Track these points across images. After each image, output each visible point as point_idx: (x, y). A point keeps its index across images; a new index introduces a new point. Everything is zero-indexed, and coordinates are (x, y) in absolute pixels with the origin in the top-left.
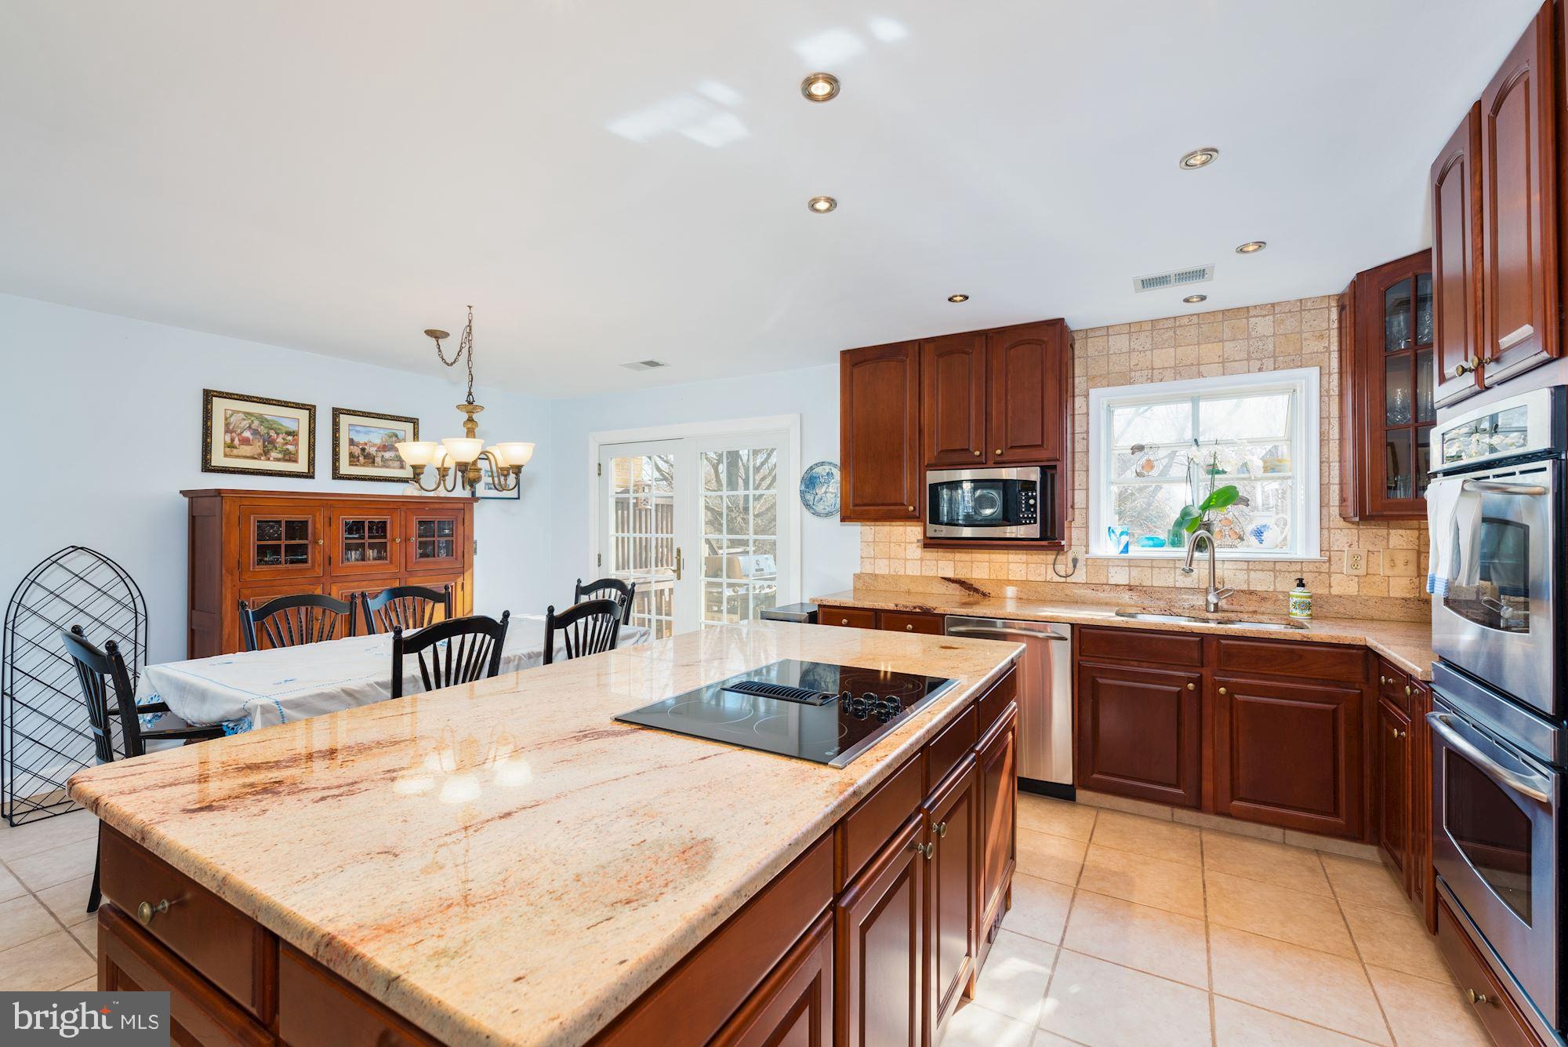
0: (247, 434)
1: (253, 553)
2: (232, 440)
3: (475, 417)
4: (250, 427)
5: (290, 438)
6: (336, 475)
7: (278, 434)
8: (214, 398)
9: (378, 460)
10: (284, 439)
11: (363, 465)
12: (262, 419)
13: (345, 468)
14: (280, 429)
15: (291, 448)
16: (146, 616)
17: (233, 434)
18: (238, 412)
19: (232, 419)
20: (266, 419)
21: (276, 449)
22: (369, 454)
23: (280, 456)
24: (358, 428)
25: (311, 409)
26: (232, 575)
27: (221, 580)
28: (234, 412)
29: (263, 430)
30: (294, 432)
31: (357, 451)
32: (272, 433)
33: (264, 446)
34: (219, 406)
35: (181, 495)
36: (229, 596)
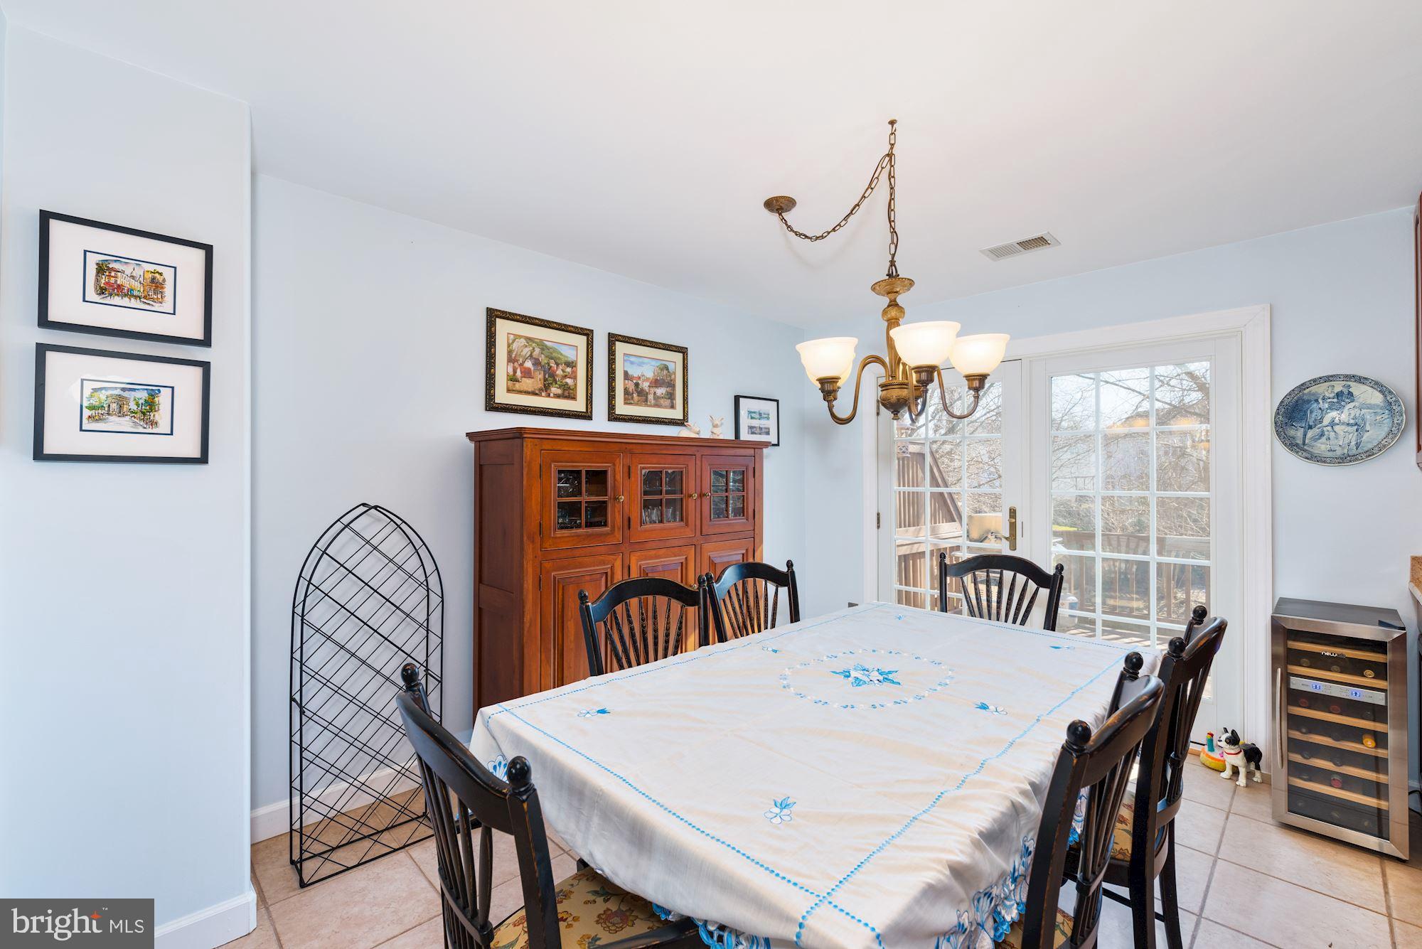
0: (529, 364)
1: (553, 512)
2: (515, 372)
3: (900, 300)
4: (531, 356)
5: (569, 370)
6: (613, 417)
7: (557, 365)
8: (497, 319)
9: (651, 397)
10: (563, 371)
11: (637, 404)
12: (541, 344)
13: (621, 409)
14: (559, 359)
15: (569, 381)
16: (442, 597)
17: (516, 364)
18: (520, 337)
19: (515, 346)
20: (546, 346)
21: (556, 383)
22: (642, 390)
23: (559, 391)
24: (632, 359)
25: (588, 334)
26: (533, 542)
27: (522, 549)
28: (517, 337)
29: (543, 359)
30: (573, 362)
31: (631, 387)
32: (553, 364)
33: (545, 380)
34: (504, 328)
35: (467, 440)
36: (530, 570)
